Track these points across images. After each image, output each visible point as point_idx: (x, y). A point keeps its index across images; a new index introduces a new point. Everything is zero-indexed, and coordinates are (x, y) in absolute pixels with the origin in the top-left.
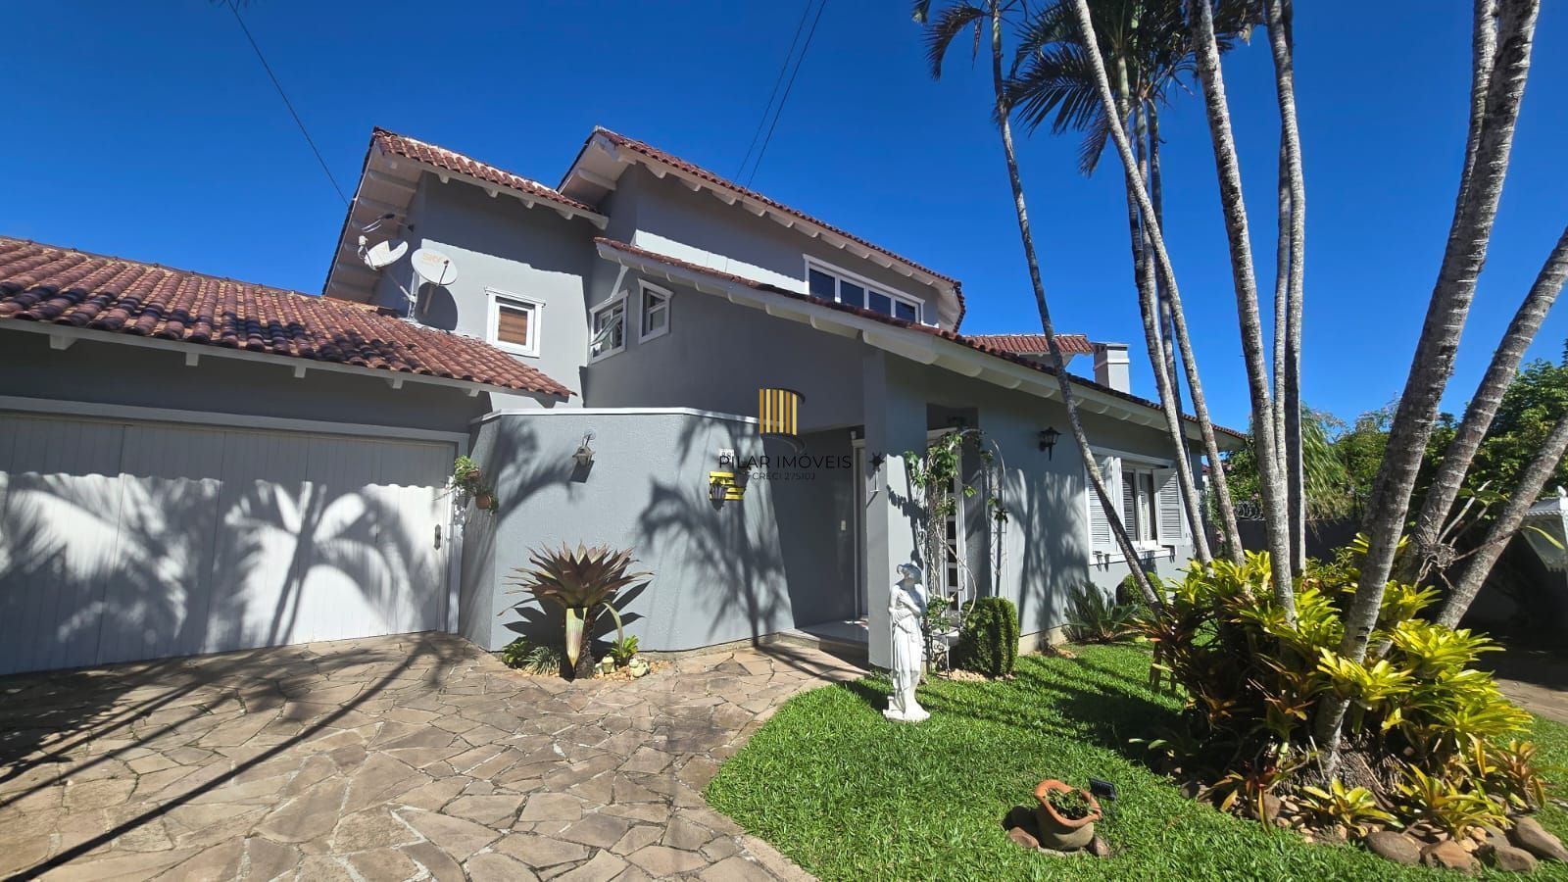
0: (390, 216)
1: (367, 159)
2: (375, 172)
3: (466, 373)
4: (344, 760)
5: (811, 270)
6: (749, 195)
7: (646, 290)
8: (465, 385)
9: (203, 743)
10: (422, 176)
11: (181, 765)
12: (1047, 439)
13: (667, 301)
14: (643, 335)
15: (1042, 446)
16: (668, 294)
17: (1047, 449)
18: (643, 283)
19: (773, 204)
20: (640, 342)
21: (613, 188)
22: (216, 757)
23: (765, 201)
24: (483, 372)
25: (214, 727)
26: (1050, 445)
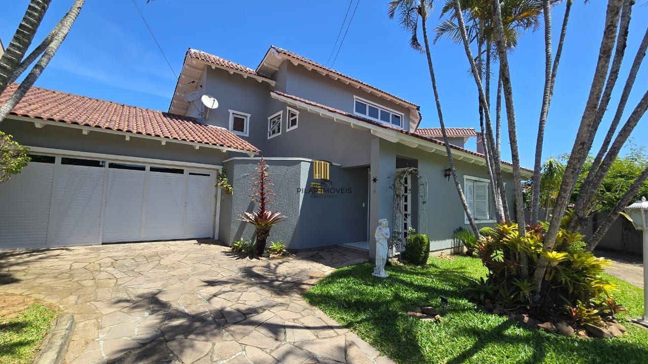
0: (194, 82)
1: (185, 60)
2: (188, 65)
3: (222, 144)
4: (182, 278)
5: (356, 101)
6: (331, 71)
7: (289, 111)
8: (221, 148)
9: (136, 270)
10: (205, 67)
11: (130, 276)
12: (448, 173)
13: (297, 116)
14: (288, 128)
15: (446, 175)
16: (297, 113)
17: (448, 177)
18: (288, 108)
19: (341, 75)
20: (287, 131)
21: (277, 70)
22: (140, 275)
23: (338, 74)
24: (228, 143)
25: (138, 266)
26: (449, 175)
